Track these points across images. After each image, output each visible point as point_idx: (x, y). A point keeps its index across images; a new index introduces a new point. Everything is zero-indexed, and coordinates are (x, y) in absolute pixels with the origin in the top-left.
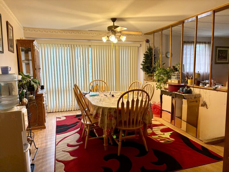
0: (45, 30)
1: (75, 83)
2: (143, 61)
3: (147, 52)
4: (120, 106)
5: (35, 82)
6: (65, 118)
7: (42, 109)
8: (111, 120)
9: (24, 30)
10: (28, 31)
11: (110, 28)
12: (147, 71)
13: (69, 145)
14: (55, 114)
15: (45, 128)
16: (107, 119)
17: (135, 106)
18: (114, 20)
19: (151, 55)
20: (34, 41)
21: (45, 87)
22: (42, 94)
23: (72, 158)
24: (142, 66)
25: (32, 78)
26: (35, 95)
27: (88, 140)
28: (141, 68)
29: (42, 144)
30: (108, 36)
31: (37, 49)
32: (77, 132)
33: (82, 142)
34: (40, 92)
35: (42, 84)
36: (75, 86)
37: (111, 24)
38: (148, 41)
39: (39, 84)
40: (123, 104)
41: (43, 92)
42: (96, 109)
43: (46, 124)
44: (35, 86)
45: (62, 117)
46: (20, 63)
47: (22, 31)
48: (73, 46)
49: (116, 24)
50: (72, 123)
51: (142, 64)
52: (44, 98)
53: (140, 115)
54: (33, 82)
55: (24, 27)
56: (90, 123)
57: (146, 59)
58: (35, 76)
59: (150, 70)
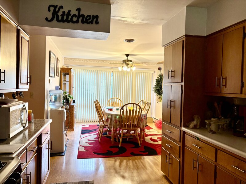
0: (79, 59)
1: (97, 99)
2: (155, 85)
3: (158, 78)
4: (122, 114)
5: (70, 97)
6: (89, 126)
7: (73, 116)
8: (116, 122)
9: (65, 59)
10: (67, 60)
11: (124, 61)
12: (158, 93)
13: (88, 140)
14: (81, 123)
15: (73, 130)
16: (114, 121)
17: (131, 114)
18: (127, 55)
19: (161, 80)
20: (71, 68)
21: (76, 101)
22: (74, 106)
23: (90, 145)
24: (154, 89)
25: (68, 94)
26: (69, 106)
27: (101, 137)
28: (154, 91)
29: (71, 138)
30: (122, 67)
31: (73, 74)
32: (96, 134)
33: (98, 139)
34: (72, 104)
35: (74, 99)
36: (97, 101)
37: (125, 58)
38: (160, 69)
39: (72, 98)
40: (123, 112)
41: (75, 104)
42: (108, 115)
43: (74, 128)
44: (70, 99)
45: (87, 125)
46: (61, 83)
47: (64, 60)
48: (99, 71)
49: (129, 58)
50: (94, 129)
51: (154, 88)
52: (75, 109)
53: (135, 120)
54: (69, 96)
55: (65, 58)
56: (103, 125)
57: (157, 83)
58: (70, 92)
59: (160, 92)
